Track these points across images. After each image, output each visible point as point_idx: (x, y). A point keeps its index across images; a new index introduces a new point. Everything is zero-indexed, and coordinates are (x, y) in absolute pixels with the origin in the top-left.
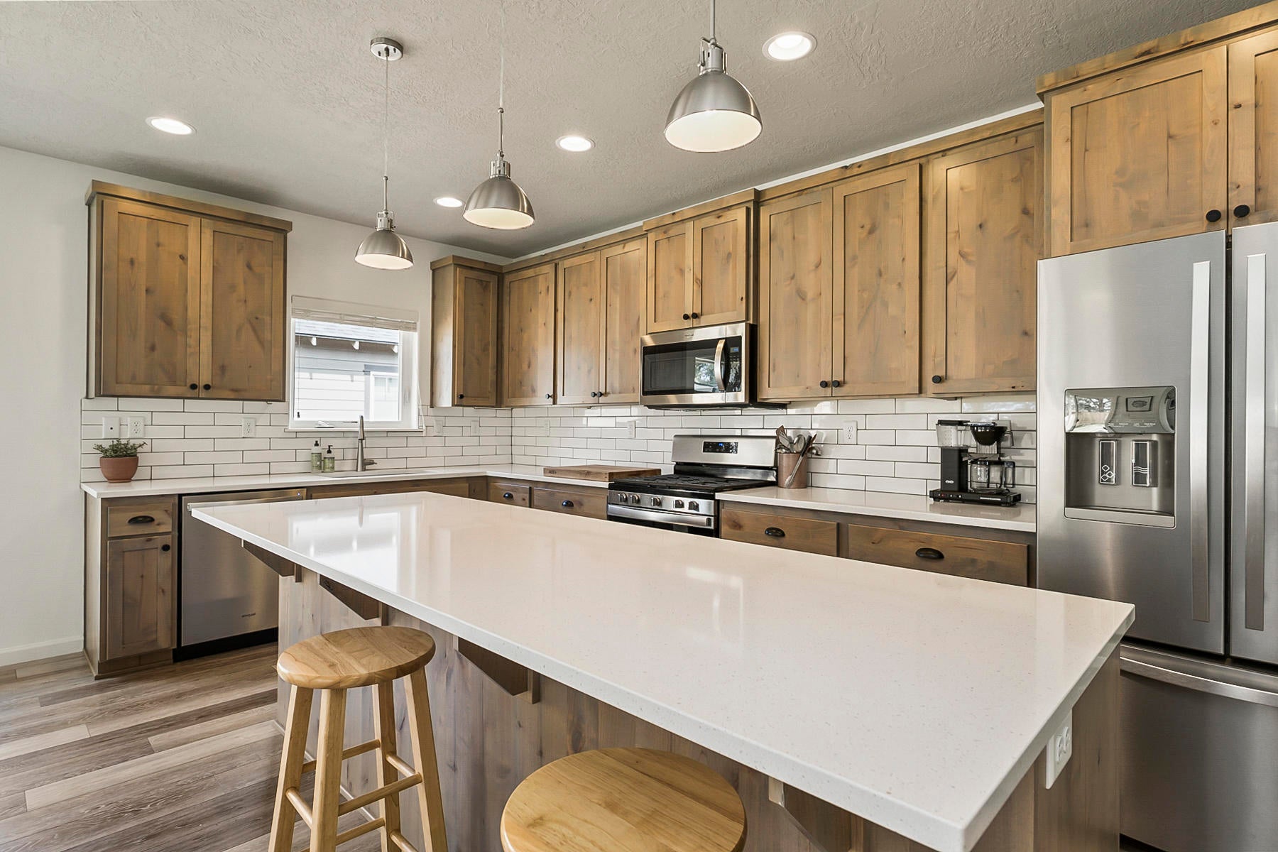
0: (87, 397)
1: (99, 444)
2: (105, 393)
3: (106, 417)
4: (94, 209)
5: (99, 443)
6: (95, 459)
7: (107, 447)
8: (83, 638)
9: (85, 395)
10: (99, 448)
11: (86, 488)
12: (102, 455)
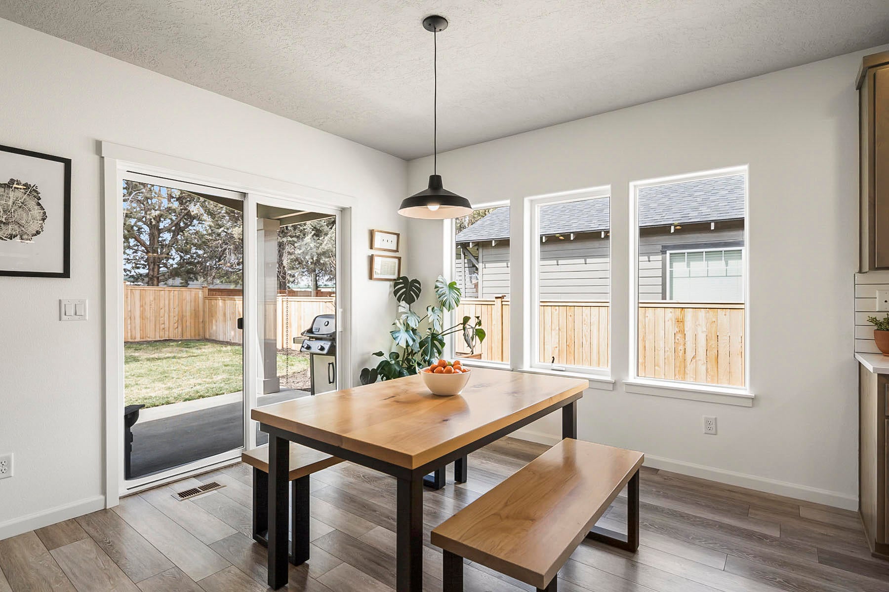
0: (860, 272)
1: (874, 317)
2: (879, 266)
3: (878, 290)
4: (866, 91)
5: (873, 315)
6: (869, 332)
7: (882, 320)
8: (858, 500)
9: (858, 270)
10: (873, 320)
11: (860, 358)
12: (876, 328)
